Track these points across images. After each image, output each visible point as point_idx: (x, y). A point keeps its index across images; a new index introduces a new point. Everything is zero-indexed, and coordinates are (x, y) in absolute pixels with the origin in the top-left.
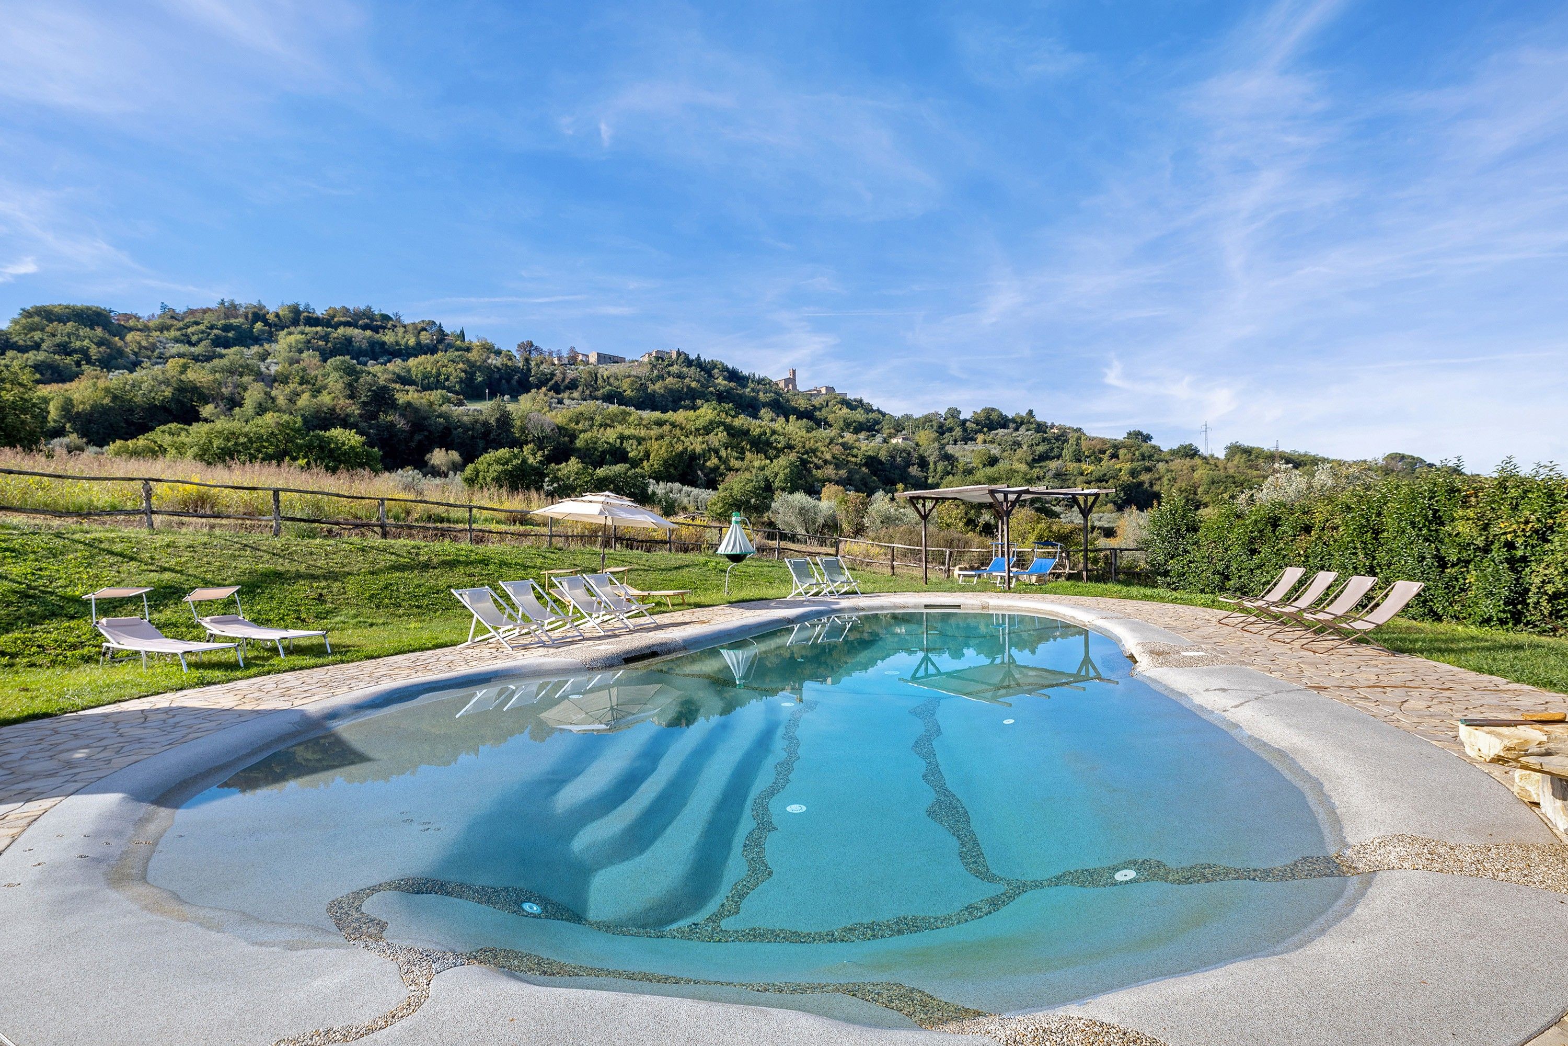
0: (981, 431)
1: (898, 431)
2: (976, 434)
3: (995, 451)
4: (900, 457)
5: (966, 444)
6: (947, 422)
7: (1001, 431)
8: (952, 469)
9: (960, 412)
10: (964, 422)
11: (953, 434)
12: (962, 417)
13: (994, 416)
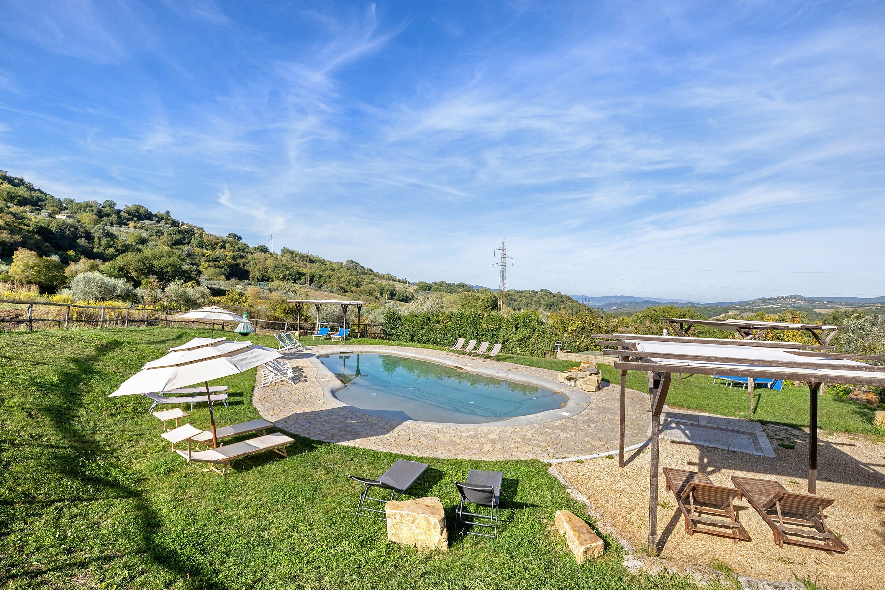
0: (132, 220)
1: (62, 210)
2: (128, 221)
3: (145, 235)
4: (69, 230)
5: (120, 227)
6: (105, 210)
7: (147, 222)
8: (113, 244)
9: (115, 204)
10: (119, 212)
11: (110, 218)
12: (117, 208)
13: (142, 211)
